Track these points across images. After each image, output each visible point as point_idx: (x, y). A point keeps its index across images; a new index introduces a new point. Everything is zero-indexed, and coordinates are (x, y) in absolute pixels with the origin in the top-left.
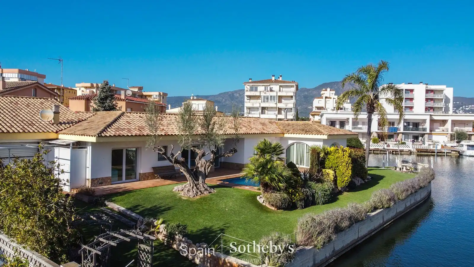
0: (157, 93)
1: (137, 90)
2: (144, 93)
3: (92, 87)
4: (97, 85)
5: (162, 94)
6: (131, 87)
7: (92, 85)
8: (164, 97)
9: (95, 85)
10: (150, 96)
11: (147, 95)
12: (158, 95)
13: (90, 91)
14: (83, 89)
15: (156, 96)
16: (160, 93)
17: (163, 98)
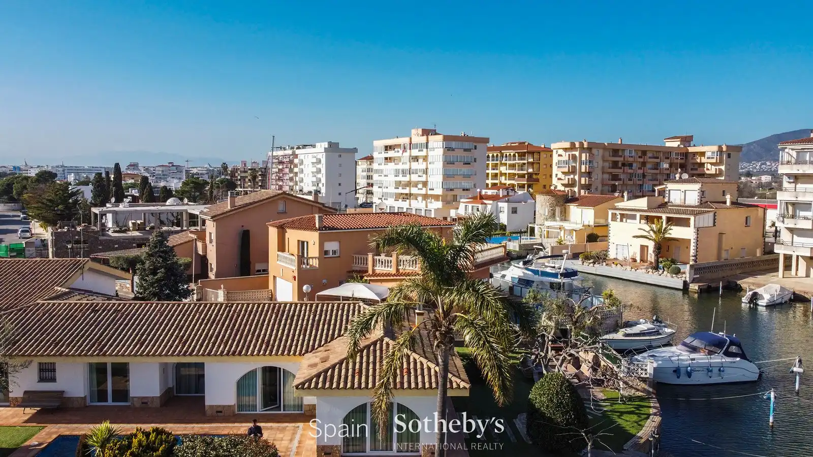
0: (715, 148)
1: (679, 143)
2: (691, 149)
3: (573, 147)
4: (581, 144)
5: (724, 149)
6: (668, 139)
7: (573, 144)
8: (732, 153)
9: (577, 145)
10: (703, 154)
11: (697, 152)
12: (717, 152)
13: (569, 155)
14: (561, 152)
15: (713, 153)
16: (720, 147)
17: (729, 156)
